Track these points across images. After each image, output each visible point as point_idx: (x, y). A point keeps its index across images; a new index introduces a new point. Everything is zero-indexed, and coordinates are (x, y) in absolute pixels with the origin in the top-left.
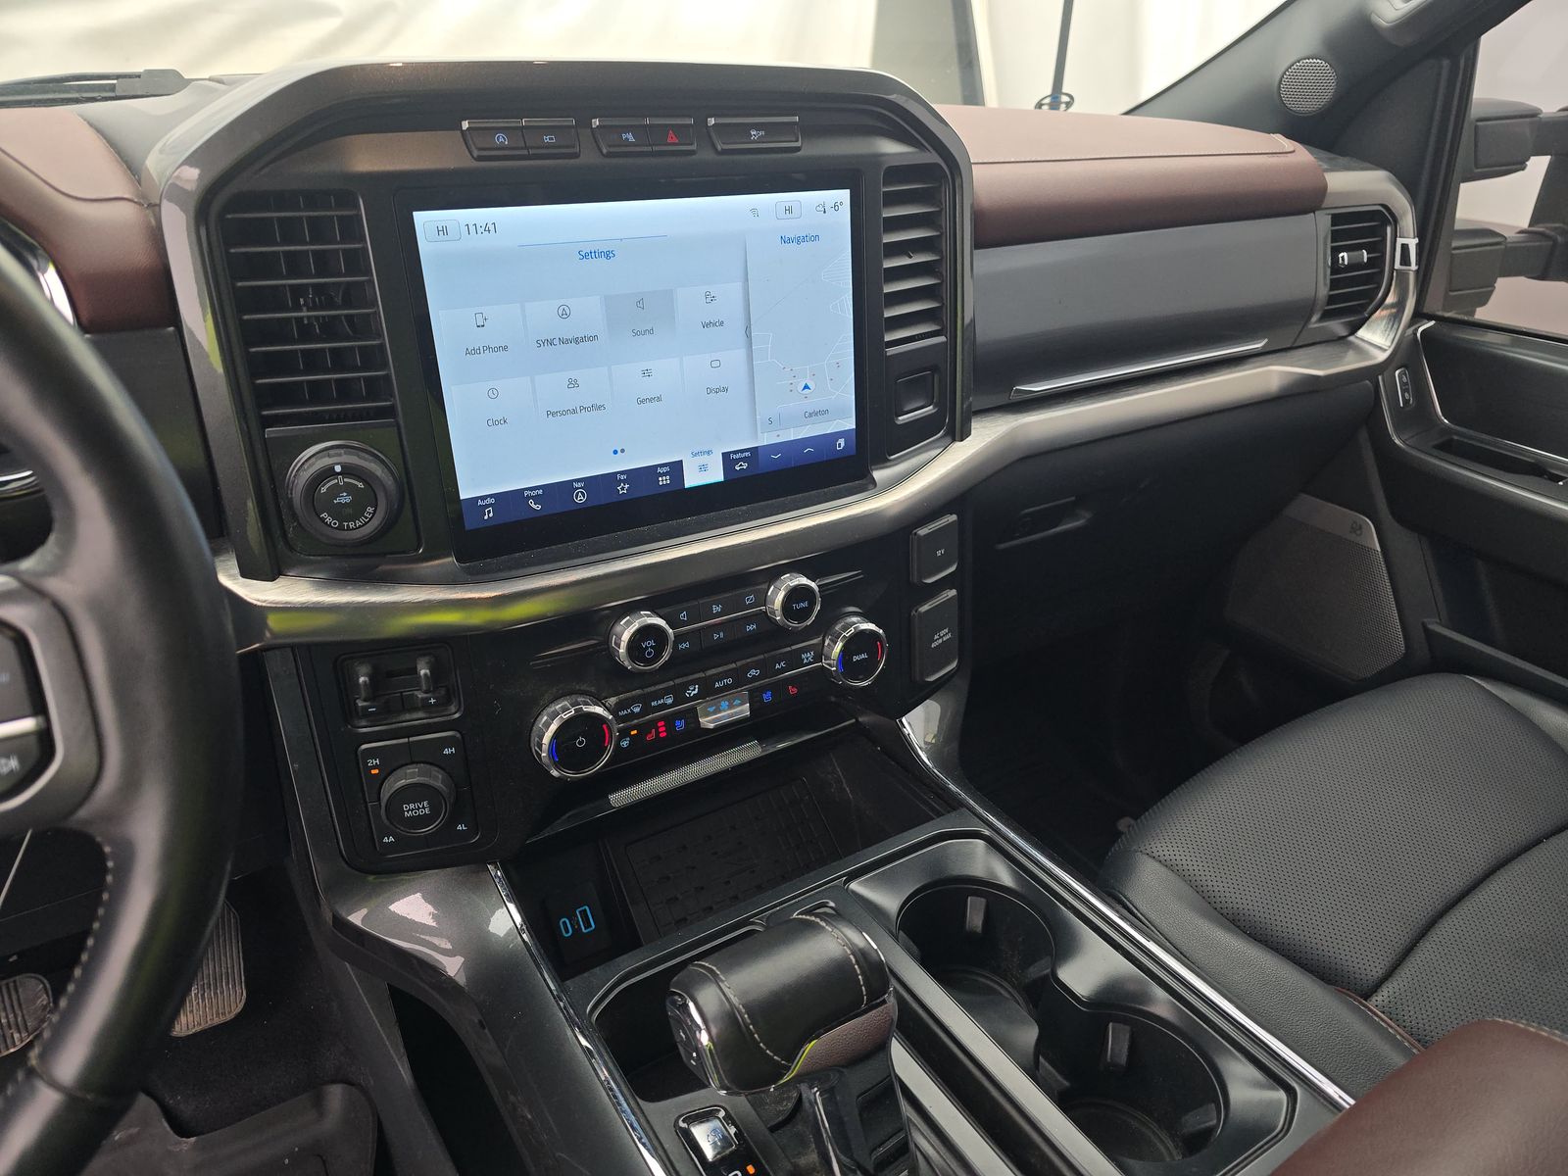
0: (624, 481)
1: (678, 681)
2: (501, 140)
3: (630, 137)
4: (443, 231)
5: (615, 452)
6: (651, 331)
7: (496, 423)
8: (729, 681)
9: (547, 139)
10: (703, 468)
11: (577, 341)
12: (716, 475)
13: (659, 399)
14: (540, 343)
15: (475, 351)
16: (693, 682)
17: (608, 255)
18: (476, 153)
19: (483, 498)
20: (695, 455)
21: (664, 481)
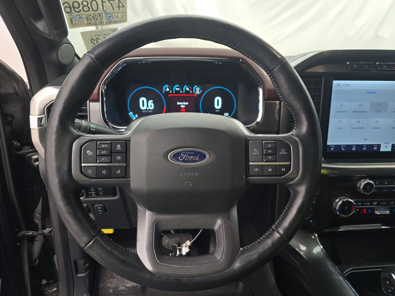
0: (365, 147)
1: (371, 200)
2: (355, 66)
3: (385, 67)
4: (338, 85)
5: (365, 139)
6: (380, 112)
7: (339, 128)
8: (385, 203)
9: (365, 66)
10: (386, 147)
11: (362, 112)
12: (389, 149)
13: (379, 128)
14: (353, 112)
15: (339, 112)
16: (376, 201)
17: (374, 93)
18: (349, 69)
19: (332, 145)
20: (385, 143)
21: (375, 148)
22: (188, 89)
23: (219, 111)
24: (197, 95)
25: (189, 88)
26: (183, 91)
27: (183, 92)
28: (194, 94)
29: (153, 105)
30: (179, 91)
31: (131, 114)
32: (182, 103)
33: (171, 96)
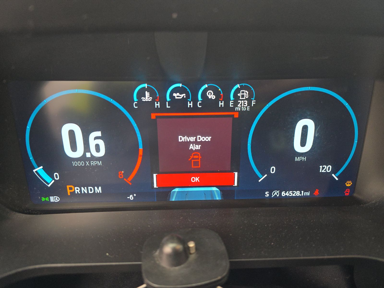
22: (211, 96)
23: (304, 159)
24: (241, 112)
25: (216, 93)
26: (195, 100)
27: (195, 104)
28: (233, 109)
29: (101, 143)
30: (184, 101)
31: (39, 170)
32: (192, 139)
33: (156, 116)
